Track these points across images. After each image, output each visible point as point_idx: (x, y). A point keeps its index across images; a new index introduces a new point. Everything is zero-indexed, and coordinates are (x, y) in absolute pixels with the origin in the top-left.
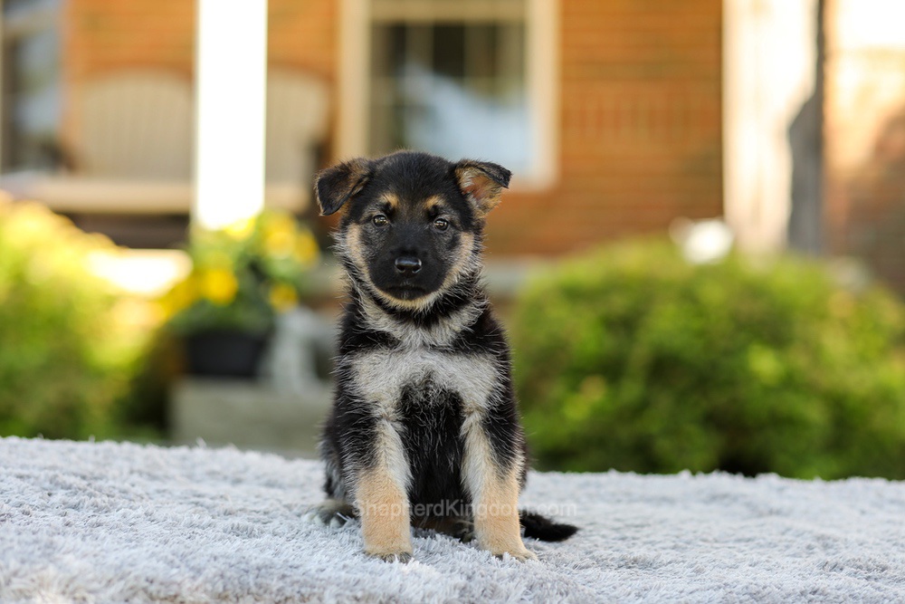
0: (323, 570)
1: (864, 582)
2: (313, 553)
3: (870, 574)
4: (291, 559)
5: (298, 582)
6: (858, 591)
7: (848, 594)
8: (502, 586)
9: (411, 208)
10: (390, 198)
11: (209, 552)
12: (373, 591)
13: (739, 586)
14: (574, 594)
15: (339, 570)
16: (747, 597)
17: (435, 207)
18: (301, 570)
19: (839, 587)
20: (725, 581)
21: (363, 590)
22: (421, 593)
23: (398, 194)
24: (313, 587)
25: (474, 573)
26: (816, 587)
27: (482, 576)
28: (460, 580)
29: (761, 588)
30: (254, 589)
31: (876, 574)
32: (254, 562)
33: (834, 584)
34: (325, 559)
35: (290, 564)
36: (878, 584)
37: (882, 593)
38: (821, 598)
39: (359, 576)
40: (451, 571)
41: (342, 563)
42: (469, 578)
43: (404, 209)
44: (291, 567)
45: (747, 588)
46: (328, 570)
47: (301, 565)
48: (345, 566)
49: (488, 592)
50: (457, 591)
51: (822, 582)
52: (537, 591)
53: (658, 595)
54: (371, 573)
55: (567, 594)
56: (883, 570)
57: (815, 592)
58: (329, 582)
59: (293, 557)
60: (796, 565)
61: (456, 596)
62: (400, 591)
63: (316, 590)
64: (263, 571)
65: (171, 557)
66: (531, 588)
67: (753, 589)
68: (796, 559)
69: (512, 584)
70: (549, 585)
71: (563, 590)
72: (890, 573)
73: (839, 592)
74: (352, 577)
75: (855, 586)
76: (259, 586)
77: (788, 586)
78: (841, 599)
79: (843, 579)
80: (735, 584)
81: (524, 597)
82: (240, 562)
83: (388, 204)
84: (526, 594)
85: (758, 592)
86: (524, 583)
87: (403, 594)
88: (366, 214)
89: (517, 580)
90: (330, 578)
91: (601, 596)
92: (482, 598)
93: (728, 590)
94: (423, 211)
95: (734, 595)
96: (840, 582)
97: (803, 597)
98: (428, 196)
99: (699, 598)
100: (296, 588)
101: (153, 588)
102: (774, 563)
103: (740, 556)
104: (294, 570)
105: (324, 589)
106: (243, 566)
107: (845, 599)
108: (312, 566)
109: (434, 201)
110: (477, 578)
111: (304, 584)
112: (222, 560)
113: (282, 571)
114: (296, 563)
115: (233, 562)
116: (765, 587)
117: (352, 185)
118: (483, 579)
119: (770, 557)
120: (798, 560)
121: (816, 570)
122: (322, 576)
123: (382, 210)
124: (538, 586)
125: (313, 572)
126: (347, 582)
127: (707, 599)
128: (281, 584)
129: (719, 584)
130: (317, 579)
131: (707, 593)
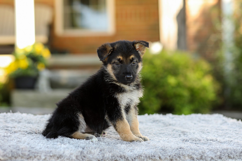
0: (41, 148)
1: (194, 145)
2: (39, 143)
3: (196, 142)
4: (32, 145)
5: (33, 152)
6: (193, 147)
7: (190, 148)
8: (93, 151)
9: (126, 59)
11: (8, 144)
12: (55, 154)
13: (160, 148)
14: (113, 152)
15: (46, 148)
16: (162, 150)
18: (35, 149)
19: (187, 146)
20: (156, 146)
21: (53, 153)
22: (69, 154)
24: (38, 153)
25: (85, 147)
26: (181, 147)
27: (87, 148)
28: (81, 149)
29: (166, 148)
30: (21, 155)
31: (198, 142)
32: (21, 147)
33: (186, 145)
34: (42, 145)
35: (32, 147)
36: (198, 145)
37: (199, 148)
38: (182, 150)
39: (51, 150)
40: (78, 147)
41: (47, 146)
42: (83, 149)
44: (32, 148)
45: (162, 148)
46: (43, 148)
47: (35, 147)
49: (89, 153)
50: (80, 153)
51: (183, 145)
52: (103, 152)
53: (137, 151)
54: (55, 149)
55: (111, 152)
56: (200, 141)
57: (180, 148)
58: (42, 152)
59: (33, 145)
60: (176, 140)
61: (79, 154)
62: (63, 153)
63: (39, 154)
64: (24, 149)
66: (101, 151)
67: (164, 148)
68: (176, 138)
70: (106, 150)
71: (110, 151)
72: (202, 141)
73: (187, 148)
74: (49, 150)
75: (192, 146)
77: (173, 147)
78: (188, 150)
79: (189, 144)
80: (158, 147)
81: (99, 153)
82: (17, 147)
84: (99, 152)
85: (165, 149)
86: (99, 149)
87: (64, 154)
88: (113, 61)
89: (97, 149)
90: (43, 151)
91: (121, 152)
92: (87, 154)
93: (157, 149)
95: (158, 150)
96: (188, 145)
97: (177, 150)
99: (148, 152)
100: (33, 154)
102: (170, 140)
103: (160, 138)
104: (33, 149)
105: (41, 154)
106: (18, 148)
107: (189, 150)
108: (38, 148)
111: (35, 153)
112: (12, 147)
113: (29, 149)
114: (33, 146)
115: (15, 147)
116: (167, 148)
117: (108, 52)
118: (87, 149)
119: (168, 138)
120: (176, 139)
121: (181, 142)
122: (41, 150)
123: (118, 60)
124: (103, 150)
125: (38, 149)
126: (48, 152)
127: (151, 152)
128: (29, 153)
129: (154, 147)
130: (39, 151)
131: (150, 150)
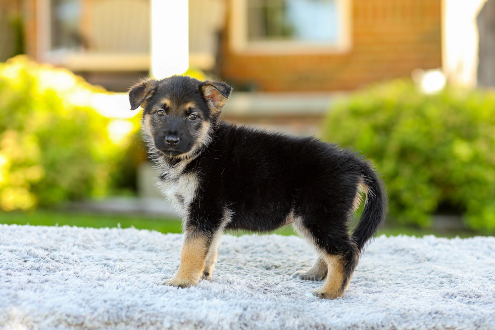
0: (164, 307)
4: (148, 300)
5: (149, 314)
8: (263, 314)
9: (178, 108)
10: (166, 101)
11: (103, 297)
12: (190, 318)
15: (174, 306)
17: (190, 108)
18: (152, 307)
21: (185, 318)
22: (217, 320)
23: (171, 99)
24: (157, 317)
25: (247, 306)
27: (252, 308)
28: (239, 311)
30: (125, 319)
32: (126, 304)
35: (147, 303)
39: (184, 310)
40: (235, 305)
42: (245, 309)
43: (174, 108)
44: (147, 305)
46: (167, 307)
47: (153, 304)
48: (177, 304)
49: (255, 317)
50: (237, 317)
52: (282, 316)
54: (191, 308)
55: (298, 317)
58: (166, 314)
61: (236, 320)
62: (206, 318)
63: (159, 319)
64: (131, 308)
65: (81, 302)
66: (279, 314)
69: (268, 313)
70: (289, 312)
71: (296, 315)
74: (180, 310)
76: (127, 317)
81: (275, 319)
82: (118, 304)
83: (165, 105)
84: (276, 317)
86: (275, 311)
87: (208, 319)
88: (154, 110)
89: (271, 310)
90: (167, 311)
92: (251, 321)
94: (184, 110)
98: (186, 102)
100: (148, 318)
101: (70, 320)
104: (148, 307)
105: (164, 317)
106: (120, 306)
108: (158, 305)
109: (190, 105)
110: (249, 309)
111: (153, 315)
112: (109, 302)
113: (141, 308)
114: (150, 302)
115: (115, 303)
117: (145, 94)
118: (252, 310)
122: (164, 310)
123: (162, 108)
124: (283, 313)
125: (159, 308)
126: (176, 314)
128: (140, 316)
130: (160, 312)
